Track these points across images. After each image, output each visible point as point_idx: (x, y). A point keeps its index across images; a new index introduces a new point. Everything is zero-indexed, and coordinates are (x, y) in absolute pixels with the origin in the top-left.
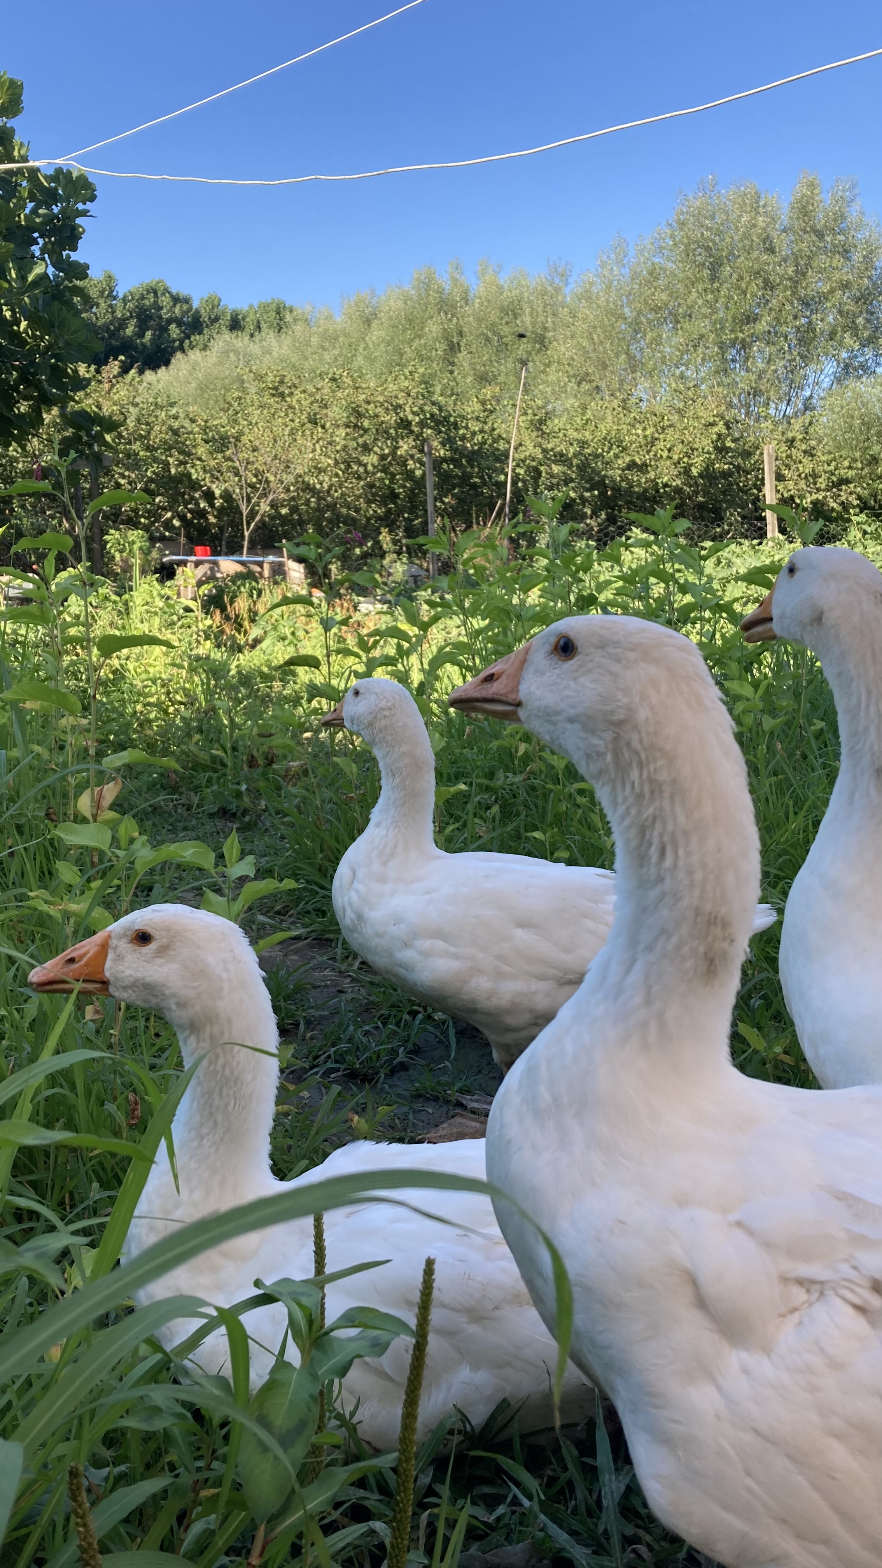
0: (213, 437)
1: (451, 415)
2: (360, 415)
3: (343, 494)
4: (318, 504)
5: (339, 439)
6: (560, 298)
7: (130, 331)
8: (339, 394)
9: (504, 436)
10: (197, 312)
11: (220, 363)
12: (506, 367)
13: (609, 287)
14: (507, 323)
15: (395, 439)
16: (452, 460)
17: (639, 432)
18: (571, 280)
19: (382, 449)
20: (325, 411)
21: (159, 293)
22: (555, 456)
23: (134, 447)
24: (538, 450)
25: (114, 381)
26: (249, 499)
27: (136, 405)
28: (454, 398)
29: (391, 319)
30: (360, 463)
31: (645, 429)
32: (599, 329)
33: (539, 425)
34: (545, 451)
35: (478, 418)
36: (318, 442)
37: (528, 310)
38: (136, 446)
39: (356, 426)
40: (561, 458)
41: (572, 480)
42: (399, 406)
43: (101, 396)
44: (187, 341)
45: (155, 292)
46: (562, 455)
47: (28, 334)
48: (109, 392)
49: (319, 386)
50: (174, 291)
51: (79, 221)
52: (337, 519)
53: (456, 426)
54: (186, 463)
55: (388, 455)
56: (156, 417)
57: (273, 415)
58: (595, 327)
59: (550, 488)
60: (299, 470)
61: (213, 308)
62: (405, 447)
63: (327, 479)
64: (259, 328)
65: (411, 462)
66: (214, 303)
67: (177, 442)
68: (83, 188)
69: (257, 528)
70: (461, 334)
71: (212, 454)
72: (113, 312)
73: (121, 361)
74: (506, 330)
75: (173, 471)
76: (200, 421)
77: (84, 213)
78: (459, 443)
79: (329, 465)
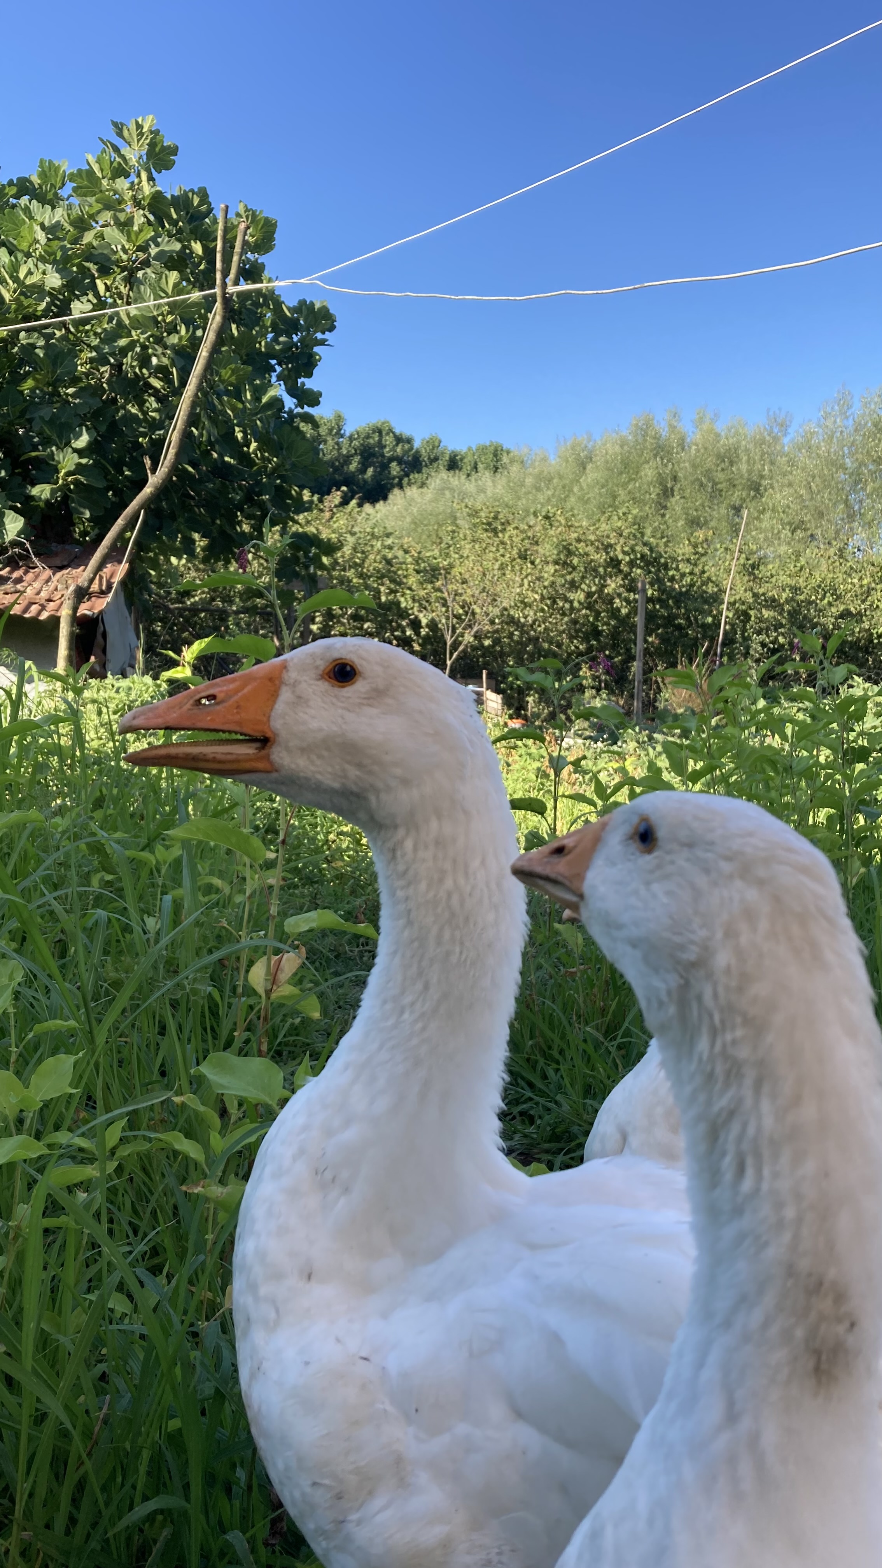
0: (425, 568)
1: (661, 556)
2: (570, 553)
3: (546, 629)
4: (521, 637)
5: (547, 576)
6: (778, 448)
7: (353, 466)
8: (552, 532)
9: (714, 579)
10: (417, 452)
11: (435, 500)
12: (719, 513)
13: (831, 437)
14: (723, 470)
15: (603, 578)
16: (660, 600)
17: (855, 581)
18: (789, 430)
19: (589, 586)
20: (535, 548)
21: (384, 433)
22: (766, 601)
23: (348, 574)
24: (749, 594)
25: (335, 510)
26: (454, 629)
27: (353, 534)
28: (664, 540)
29: (607, 462)
30: (566, 600)
31: (861, 579)
32: (817, 479)
33: (751, 569)
34: (755, 595)
35: (688, 561)
36: (526, 577)
37: (745, 458)
38: (350, 574)
39: (565, 563)
40: (773, 603)
41: (782, 626)
42: (610, 546)
43: (321, 523)
44: (406, 479)
45: (380, 432)
46: (773, 600)
47: (256, 455)
48: (329, 521)
49: (531, 523)
50: (398, 431)
51: (316, 349)
52: (540, 653)
53: (666, 567)
54: (396, 592)
55: (594, 593)
56: (372, 546)
57: (485, 550)
58: (813, 477)
59: (759, 633)
60: (505, 604)
61: (433, 448)
62: (612, 585)
63: (532, 613)
64: (475, 468)
65: (617, 601)
66: (434, 444)
67: (389, 571)
68: (324, 318)
69: (459, 658)
70: (675, 478)
71: (422, 584)
72: (340, 448)
73: (342, 492)
74: (720, 476)
75: (383, 599)
76: (413, 553)
77: (322, 343)
78: (668, 584)
79: (535, 600)
